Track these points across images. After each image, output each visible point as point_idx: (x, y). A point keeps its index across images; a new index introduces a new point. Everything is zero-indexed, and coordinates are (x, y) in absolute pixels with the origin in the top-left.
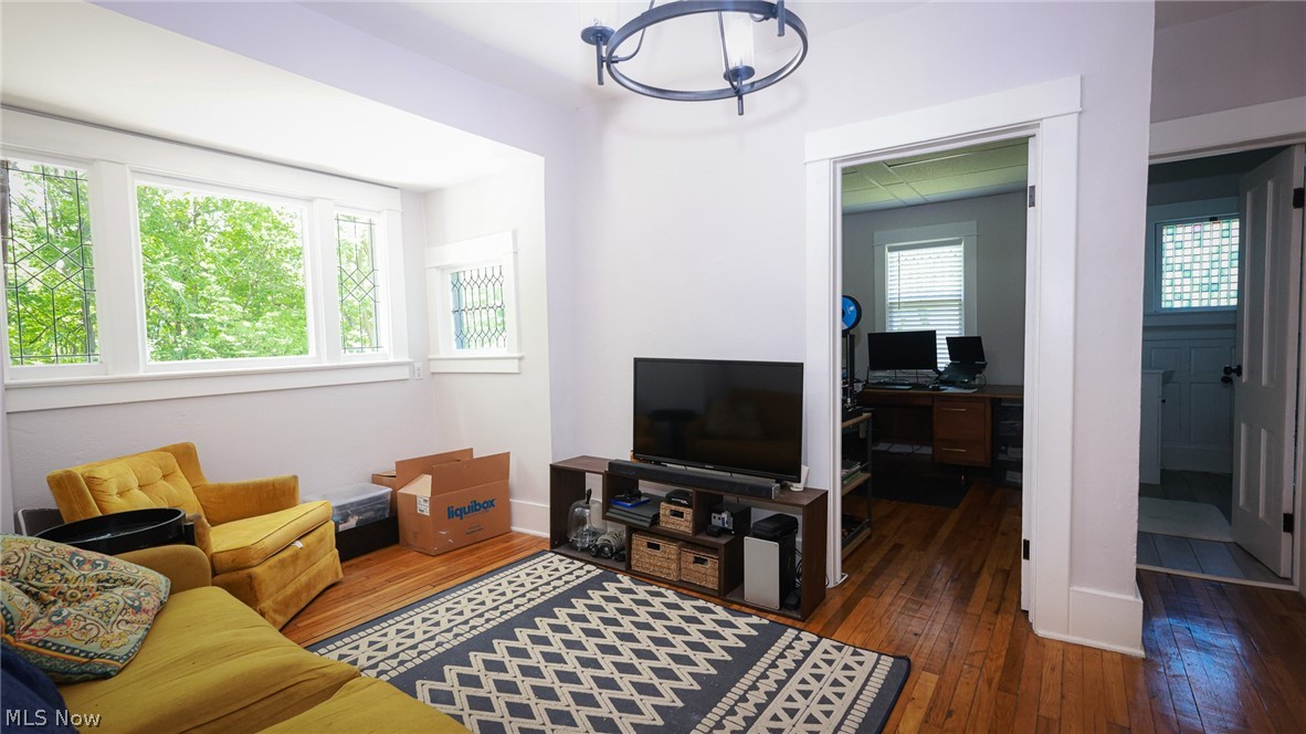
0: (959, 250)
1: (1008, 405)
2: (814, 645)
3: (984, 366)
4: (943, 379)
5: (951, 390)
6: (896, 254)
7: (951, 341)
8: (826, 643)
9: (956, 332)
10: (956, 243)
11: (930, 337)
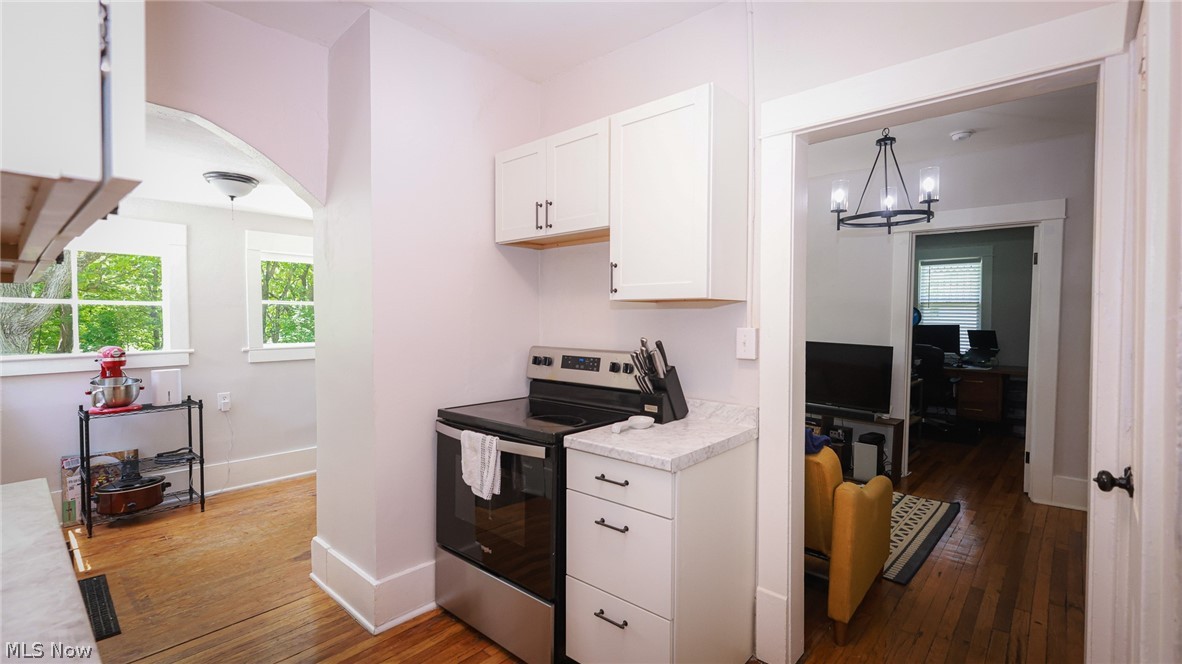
0: (978, 266)
1: (1016, 379)
2: (903, 497)
3: (997, 352)
4: (963, 360)
5: (970, 367)
6: (927, 267)
7: (970, 333)
8: (908, 497)
9: (974, 327)
10: (978, 261)
11: (955, 329)
